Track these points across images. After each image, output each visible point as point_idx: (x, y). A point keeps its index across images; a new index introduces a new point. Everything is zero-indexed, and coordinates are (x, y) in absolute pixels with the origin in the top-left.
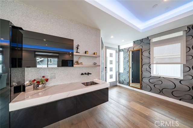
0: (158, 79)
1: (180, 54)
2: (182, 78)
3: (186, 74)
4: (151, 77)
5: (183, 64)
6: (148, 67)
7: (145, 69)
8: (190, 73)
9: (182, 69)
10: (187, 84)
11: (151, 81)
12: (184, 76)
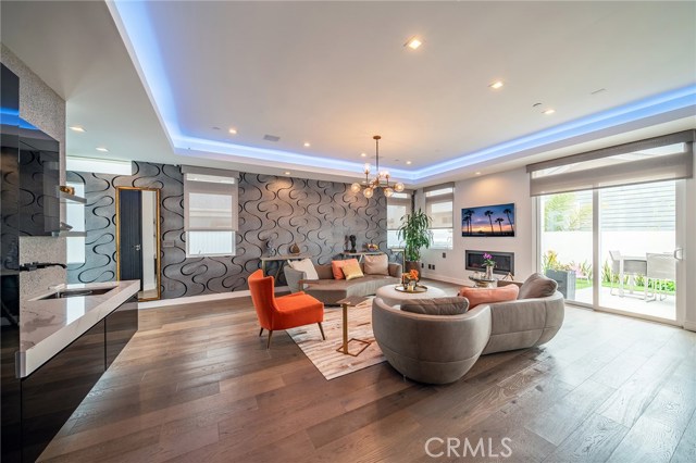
0: (199, 264)
2: (234, 254)
3: (238, 246)
4: (185, 262)
5: (236, 232)
6: (178, 238)
7: (171, 243)
8: (242, 245)
9: (235, 239)
10: (240, 262)
11: (185, 270)
12: (236, 251)
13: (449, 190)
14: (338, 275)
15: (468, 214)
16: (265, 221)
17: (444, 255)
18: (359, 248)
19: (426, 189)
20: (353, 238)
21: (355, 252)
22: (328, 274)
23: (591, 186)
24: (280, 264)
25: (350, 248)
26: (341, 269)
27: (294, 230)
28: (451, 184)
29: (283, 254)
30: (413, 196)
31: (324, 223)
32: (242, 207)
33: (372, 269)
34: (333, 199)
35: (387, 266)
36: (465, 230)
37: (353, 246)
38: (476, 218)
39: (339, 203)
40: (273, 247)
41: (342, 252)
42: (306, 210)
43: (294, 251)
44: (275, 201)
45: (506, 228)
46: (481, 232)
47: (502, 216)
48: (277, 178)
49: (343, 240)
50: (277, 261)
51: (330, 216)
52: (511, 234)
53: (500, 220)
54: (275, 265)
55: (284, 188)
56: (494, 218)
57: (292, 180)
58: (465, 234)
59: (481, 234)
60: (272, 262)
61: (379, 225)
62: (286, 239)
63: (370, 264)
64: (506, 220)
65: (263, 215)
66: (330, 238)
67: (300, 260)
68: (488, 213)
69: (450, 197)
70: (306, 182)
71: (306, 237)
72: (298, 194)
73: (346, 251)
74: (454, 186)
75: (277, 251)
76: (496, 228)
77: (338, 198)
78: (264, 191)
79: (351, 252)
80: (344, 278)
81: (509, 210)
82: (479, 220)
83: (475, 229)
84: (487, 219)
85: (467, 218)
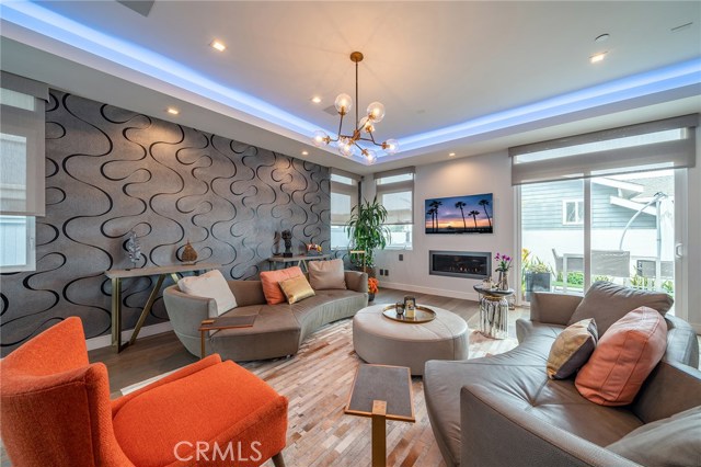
1: (24, 187)
2: (33, 268)
3: (44, 250)
5: (37, 217)
8: (56, 246)
9: (33, 235)
10: (50, 284)
12: (39, 259)
13: (408, 177)
14: (275, 297)
15: (433, 206)
16: (119, 199)
17: (401, 258)
18: (295, 250)
19: (378, 175)
20: (286, 236)
21: (290, 255)
22: (255, 295)
23: (582, 175)
24: (156, 284)
25: (282, 249)
26: (279, 286)
27: (185, 220)
28: (411, 169)
29: (163, 262)
30: (360, 184)
31: (242, 210)
32: (55, 164)
33: (323, 281)
34: (255, 174)
35: (343, 275)
36: (430, 225)
37: (288, 246)
38: (443, 211)
39: (265, 181)
40: (137, 250)
41: (270, 256)
42: (209, 186)
43: (185, 256)
44: (146, 164)
45: (482, 222)
46: (450, 228)
47: (480, 209)
48: (150, 120)
49: (271, 240)
50: (149, 278)
51: (252, 201)
52: (488, 230)
53: (474, 213)
54: (143, 284)
55: (164, 142)
56: (467, 211)
57: (182, 130)
58: (429, 231)
59: (450, 231)
60: (136, 279)
61: (320, 218)
62: (169, 235)
63: (319, 274)
64: (482, 213)
65: (114, 189)
66: (251, 234)
67: (197, 273)
68: (460, 205)
69: (409, 185)
70: (210, 140)
71: (209, 232)
72: (193, 156)
73: (276, 255)
74: (414, 172)
75: (148, 258)
76: (470, 223)
77: (265, 175)
78: (118, 139)
79: (285, 255)
80: (285, 300)
81: (485, 201)
82: (448, 213)
83: (443, 225)
84: (458, 212)
85: (432, 211)
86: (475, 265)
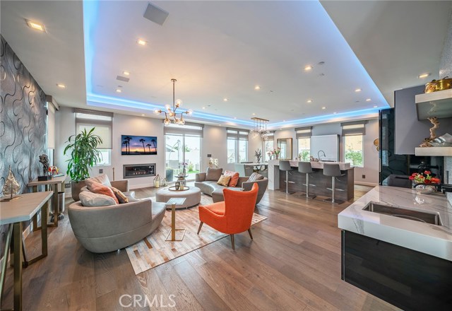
13: (108, 119)
15: (126, 140)
17: (101, 171)
23: (183, 135)
28: (111, 114)
36: (124, 150)
38: (133, 143)
45: (153, 150)
46: (137, 152)
47: (152, 144)
52: (155, 153)
53: (149, 145)
56: (146, 144)
58: (123, 153)
59: (137, 153)
64: (153, 146)
68: (142, 140)
69: (109, 124)
74: (112, 116)
76: (147, 150)
81: (154, 140)
82: (135, 144)
83: (132, 150)
84: (141, 144)
85: (126, 142)
86: (148, 170)
